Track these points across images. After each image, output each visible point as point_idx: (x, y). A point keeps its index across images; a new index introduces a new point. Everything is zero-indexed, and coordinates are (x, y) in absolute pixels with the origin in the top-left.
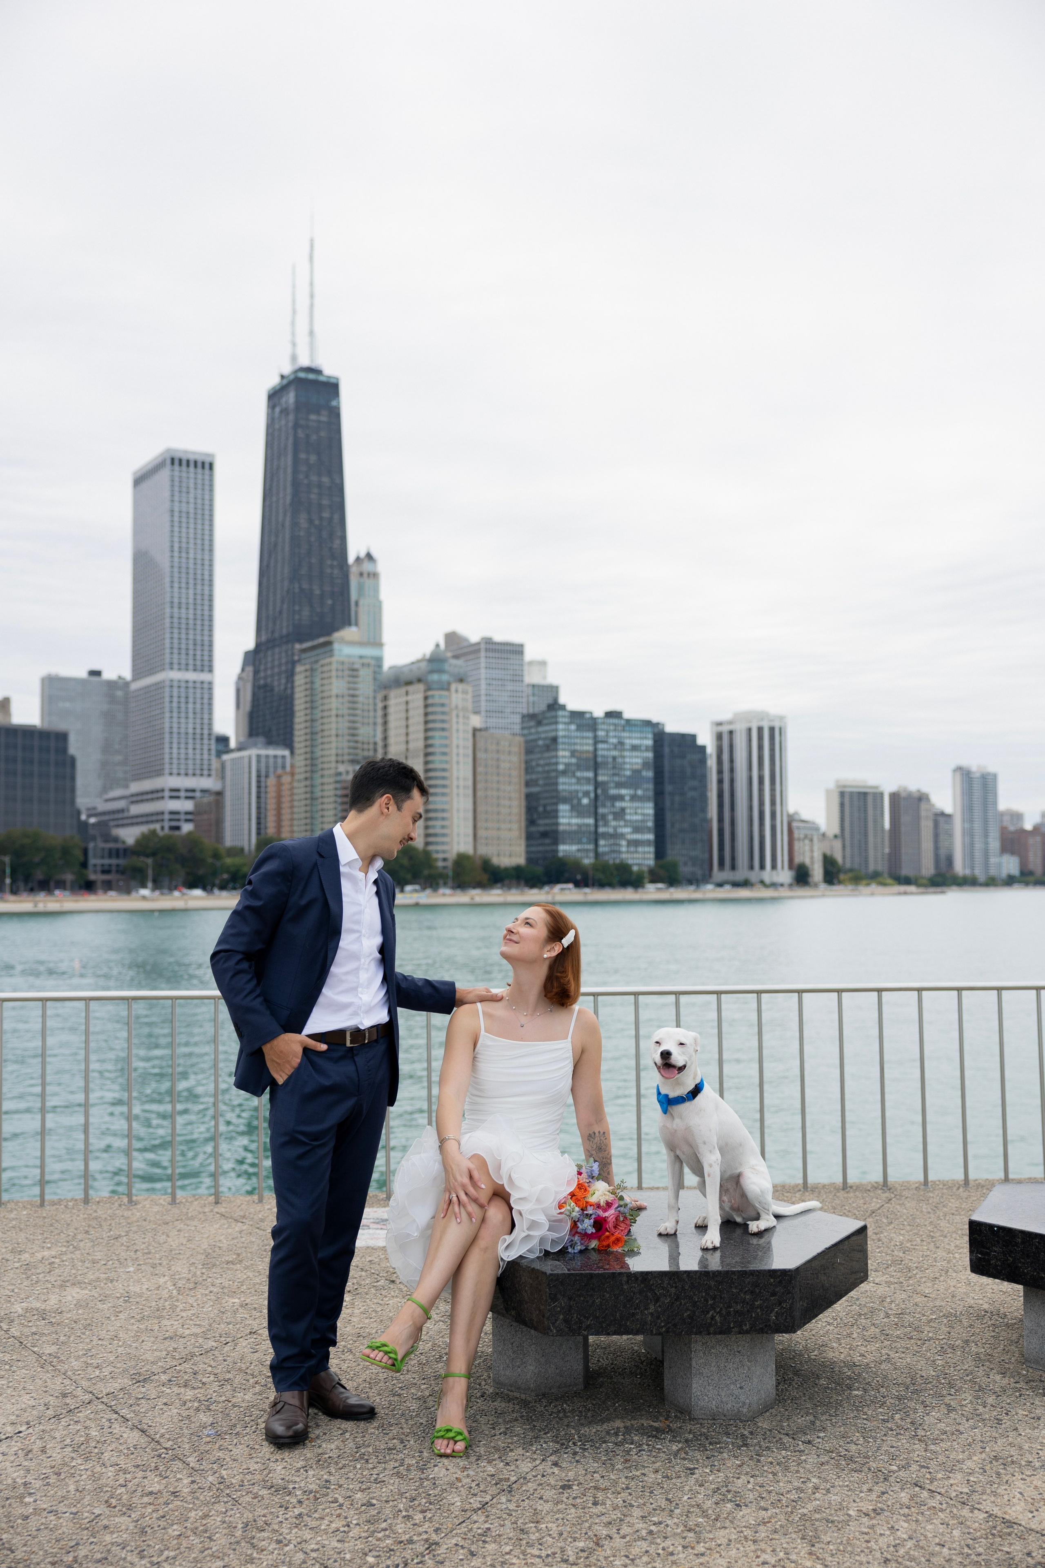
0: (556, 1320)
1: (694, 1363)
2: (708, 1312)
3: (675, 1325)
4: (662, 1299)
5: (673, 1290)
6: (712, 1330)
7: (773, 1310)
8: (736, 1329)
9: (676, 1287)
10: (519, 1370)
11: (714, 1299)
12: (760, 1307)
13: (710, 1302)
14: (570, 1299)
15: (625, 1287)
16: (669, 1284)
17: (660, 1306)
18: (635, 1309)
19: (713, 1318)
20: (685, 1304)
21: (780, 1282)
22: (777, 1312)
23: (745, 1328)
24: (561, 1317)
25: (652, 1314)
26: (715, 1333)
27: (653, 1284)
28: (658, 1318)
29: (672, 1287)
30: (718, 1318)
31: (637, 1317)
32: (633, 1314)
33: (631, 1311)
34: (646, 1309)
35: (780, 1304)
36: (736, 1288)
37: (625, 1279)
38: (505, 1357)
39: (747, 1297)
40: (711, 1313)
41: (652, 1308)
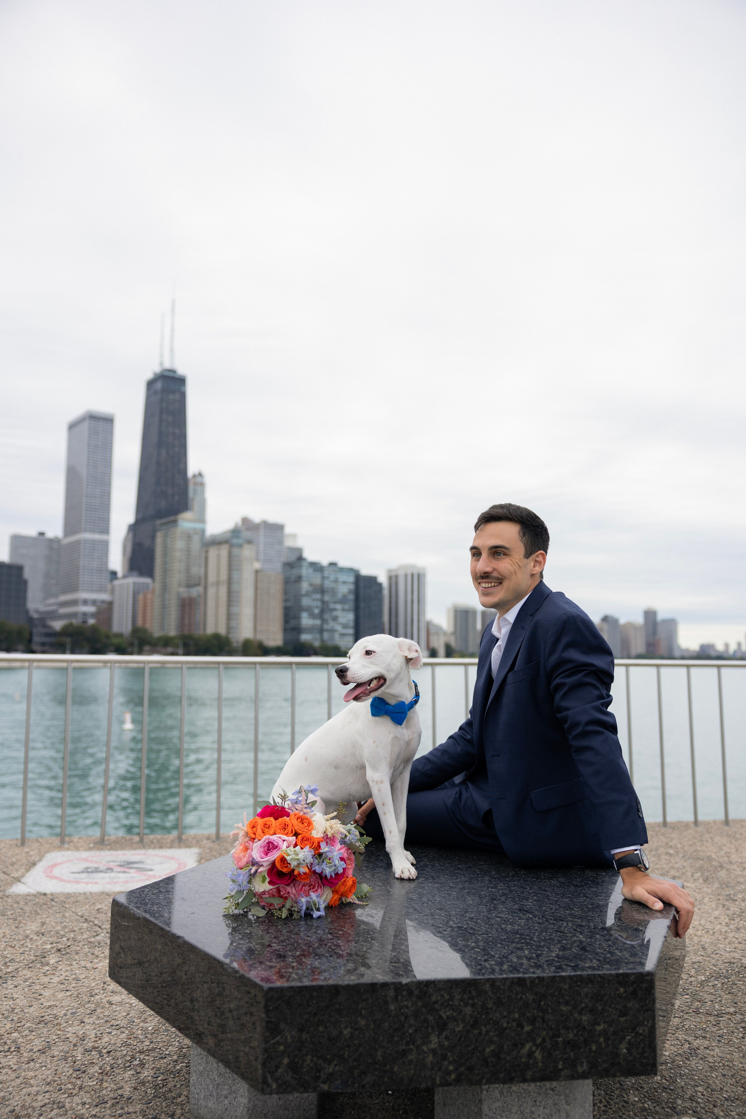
0: (277, 1067)
1: (485, 1108)
2: (523, 1045)
3: (471, 1069)
4: (450, 1026)
5: (468, 1010)
6: (529, 1074)
7: (624, 1038)
8: (566, 1072)
9: (473, 1005)
10: (226, 1102)
11: (532, 1021)
12: (604, 1033)
13: (527, 1028)
14: (301, 1030)
15: (392, 1007)
16: (461, 1000)
17: (447, 1038)
18: (408, 1044)
19: (530, 1054)
20: (487, 1033)
21: (634, 993)
22: (629, 1042)
23: (580, 1069)
24: (286, 1061)
25: (434, 1051)
26: (534, 1080)
27: (436, 1002)
28: (444, 1057)
29: (466, 1005)
30: (538, 1055)
31: (411, 1057)
32: (404, 1053)
33: (401, 1048)
34: (424, 1043)
35: (634, 1029)
36: (567, 1003)
37: (391, 993)
38: (208, 1081)
39: (584, 1018)
40: (528, 1046)
41: (434, 1041)
